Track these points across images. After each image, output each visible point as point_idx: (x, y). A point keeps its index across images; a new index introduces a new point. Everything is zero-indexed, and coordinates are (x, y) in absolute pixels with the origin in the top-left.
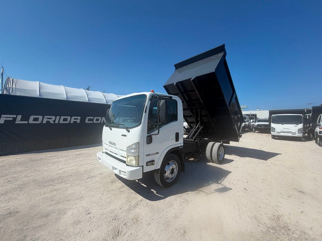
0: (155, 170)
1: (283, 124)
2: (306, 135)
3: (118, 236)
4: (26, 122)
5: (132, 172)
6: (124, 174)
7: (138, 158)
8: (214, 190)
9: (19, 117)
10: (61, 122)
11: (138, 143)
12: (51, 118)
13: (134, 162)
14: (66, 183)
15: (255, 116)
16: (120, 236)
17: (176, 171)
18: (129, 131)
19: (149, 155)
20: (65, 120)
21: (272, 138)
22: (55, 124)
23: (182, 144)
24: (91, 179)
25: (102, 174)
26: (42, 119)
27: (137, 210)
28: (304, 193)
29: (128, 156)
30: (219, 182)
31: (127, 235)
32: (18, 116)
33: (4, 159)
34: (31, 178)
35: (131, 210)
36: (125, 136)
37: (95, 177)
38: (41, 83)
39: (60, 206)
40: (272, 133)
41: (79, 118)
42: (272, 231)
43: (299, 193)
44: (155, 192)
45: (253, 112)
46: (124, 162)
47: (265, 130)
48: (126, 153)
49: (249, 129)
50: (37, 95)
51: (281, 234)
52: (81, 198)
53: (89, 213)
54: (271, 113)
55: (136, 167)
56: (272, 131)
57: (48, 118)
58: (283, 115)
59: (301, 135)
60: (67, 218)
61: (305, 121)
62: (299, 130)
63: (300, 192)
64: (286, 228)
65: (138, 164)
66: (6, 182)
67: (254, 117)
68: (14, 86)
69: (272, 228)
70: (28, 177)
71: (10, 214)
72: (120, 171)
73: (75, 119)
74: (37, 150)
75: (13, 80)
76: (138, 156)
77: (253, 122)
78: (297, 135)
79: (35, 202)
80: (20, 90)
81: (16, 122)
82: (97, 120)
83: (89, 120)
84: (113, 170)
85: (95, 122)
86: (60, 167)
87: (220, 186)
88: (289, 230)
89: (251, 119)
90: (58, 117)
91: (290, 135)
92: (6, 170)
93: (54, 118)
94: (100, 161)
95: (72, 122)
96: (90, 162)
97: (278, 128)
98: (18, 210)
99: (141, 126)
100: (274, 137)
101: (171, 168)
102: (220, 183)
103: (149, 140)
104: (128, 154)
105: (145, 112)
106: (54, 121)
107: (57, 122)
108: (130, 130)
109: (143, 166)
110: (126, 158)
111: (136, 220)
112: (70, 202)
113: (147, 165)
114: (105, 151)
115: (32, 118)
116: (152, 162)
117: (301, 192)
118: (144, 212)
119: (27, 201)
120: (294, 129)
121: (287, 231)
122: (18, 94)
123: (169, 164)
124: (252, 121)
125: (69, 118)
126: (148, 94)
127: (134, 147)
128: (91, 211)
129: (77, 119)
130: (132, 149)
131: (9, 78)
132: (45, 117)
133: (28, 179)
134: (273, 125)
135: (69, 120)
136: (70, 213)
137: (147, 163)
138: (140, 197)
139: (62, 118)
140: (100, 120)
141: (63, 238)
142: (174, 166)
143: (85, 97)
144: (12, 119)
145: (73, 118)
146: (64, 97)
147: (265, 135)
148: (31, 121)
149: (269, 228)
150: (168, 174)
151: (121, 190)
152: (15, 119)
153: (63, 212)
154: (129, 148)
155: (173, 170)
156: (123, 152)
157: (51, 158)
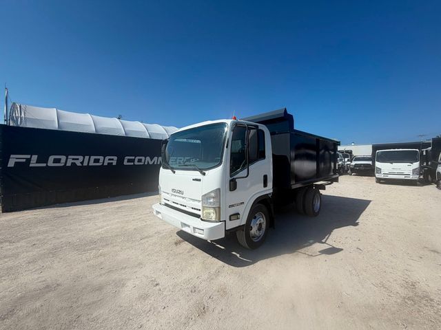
0: (239, 226)
1: (392, 163)
2: (422, 177)
3: (205, 312)
4: (44, 165)
5: (211, 229)
6: (201, 232)
7: (218, 210)
8: (319, 252)
9: (35, 157)
10: (92, 164)
11: (219, 189)
12: (78, 159)
13: (213, 216)
14: (114, 246)
15: (350, 152)
16: (207, 313)
17: (264, 226)
18: (204, 174)
19: (233, 206)
20: (97, 161)
21: (377, 182)
22: (82, 167)
23: (271, 191)
24: (146, 240)
25: (159, 233)
26: (66, 161)
27: (220, 278)
28: (438, 253)
29: (204, 208)
30: (323, 241)
31: (216, 312)
32: (33, 156)
33: (18, 216)
34: (62, 240)
35: (212, 279)
36: (200, 180)
37: (150, 237)
38: (59, 110)
39: (115, 276)
40: (377, 175)
41: (115, 158)
42: (409, 303)
43: (432, 253)
44: (238, 255)
45: (348, 148)
46: (198, 216)
47: (366, 171)
48: (200, 204)
49: (343, 171)
50: (55, 126)
51: (423, 305)
52: (140, 264)
53: (157, 285)
54: (375, 148)
55: (217, 222)
56: (377, 173)
57: (73, 159)
58: (392, 150)
59: (416, 177)
60: (129, 292)
61: (423, 159)
62: (414, 170)
63: (432, 251)
64: (427, 298)
65: (220, 218)
66: (29, 245)
67: (348, 154)
68: (23, 115)
69: (409, 298)
70: (58, 238)
71: (48, 288)
72: (194, 228)
73: (109, 160)
74: (60, 203)
75: (20, 107)
76: (219, 208)
77: (348, 161)
78: (411, 177)
79: (78, 271)
80: (32, 120)
81: (31, 165)
82: (140, 161)
83: (129, 161)
84: (182, 227)
85: (136, 163)
86: (99, 225)
87: (324, 247)
88: (432, 300)
89: (345, 156)
90: (87, 158)
91: (402, 177)
92: (25, 230)
93: (81, 158)
94: (159, 216)
95: (106, 164)
96: (138, 217)
97: (386, 168)
98: (58, 283)
99: (221, 166)
100: (379, 181)
101: (258, 222)
102: (325, 243)
103: (233, 186)
104: (204, 205)
105: (227, 147)
106: (82, 163)
107: (85, 164)
108: (206, 172)
109: (225, 221)
110: (200, 210)
111: (223, 292)
112: (126, 270)
113: (230, 220)
114: (164, 202)
115: (52, 158)
116: (236, 215)
117: (434, 251)
118: (231, 281)
119: (67, 271)
120: (407, 169)
121: (429, 301)
122: (29, 125)
123: (255, 218)
124: (346, 159)
125: (101, 158)
126: (229, 122)
127: (213, 195)
128: (158, 281)
129: (113, 159)
130: (210, 198)
131: (14, 104)
132: (69, 157)
133: (58, 241)
134: (378, 164)
135: (101, 161)
136: (130, 284)
137: (230, 216)
138: (221, 263)
139: (93, 158)
140: (143, 161)
141: (131, 318)
142: (262, 220)
143: (121, 129)
144: (24, 161)
145: (107, 158)
146: (92, 130)
147: (365, 178)
148: (51, 163)
149: (404, 298)
150: (254, 231)
151: (191, 253)
152: (29, 160)
153: (120, 284)
154: (206, 197)
155: (260, 224)
156: (196, 203)
157: (82, 213)
